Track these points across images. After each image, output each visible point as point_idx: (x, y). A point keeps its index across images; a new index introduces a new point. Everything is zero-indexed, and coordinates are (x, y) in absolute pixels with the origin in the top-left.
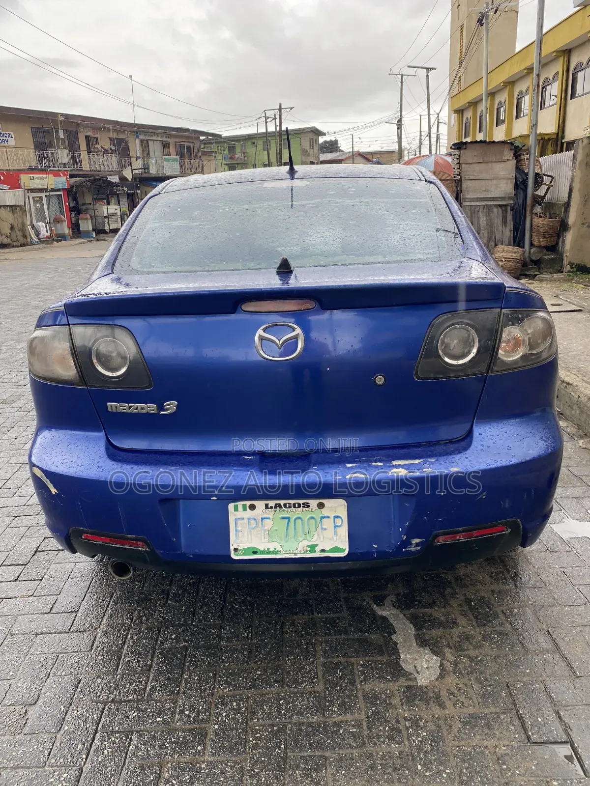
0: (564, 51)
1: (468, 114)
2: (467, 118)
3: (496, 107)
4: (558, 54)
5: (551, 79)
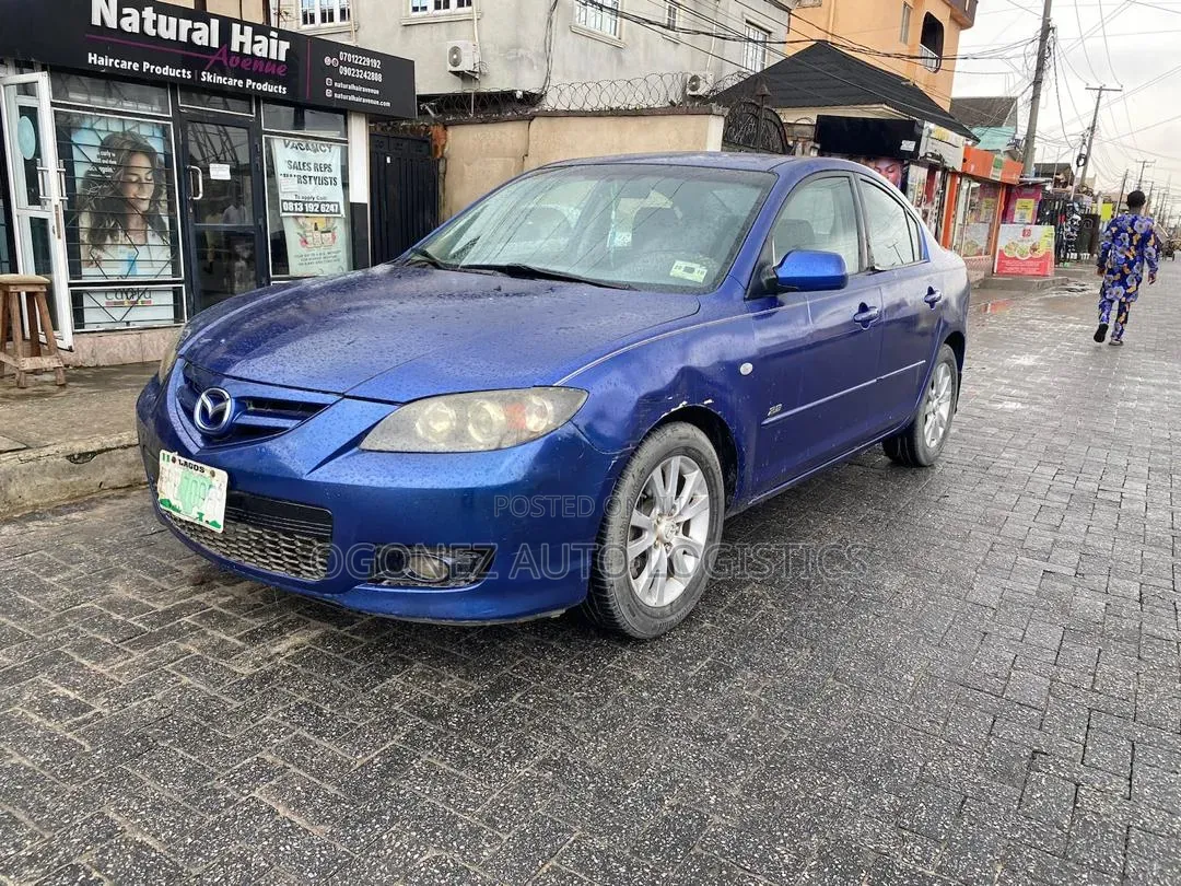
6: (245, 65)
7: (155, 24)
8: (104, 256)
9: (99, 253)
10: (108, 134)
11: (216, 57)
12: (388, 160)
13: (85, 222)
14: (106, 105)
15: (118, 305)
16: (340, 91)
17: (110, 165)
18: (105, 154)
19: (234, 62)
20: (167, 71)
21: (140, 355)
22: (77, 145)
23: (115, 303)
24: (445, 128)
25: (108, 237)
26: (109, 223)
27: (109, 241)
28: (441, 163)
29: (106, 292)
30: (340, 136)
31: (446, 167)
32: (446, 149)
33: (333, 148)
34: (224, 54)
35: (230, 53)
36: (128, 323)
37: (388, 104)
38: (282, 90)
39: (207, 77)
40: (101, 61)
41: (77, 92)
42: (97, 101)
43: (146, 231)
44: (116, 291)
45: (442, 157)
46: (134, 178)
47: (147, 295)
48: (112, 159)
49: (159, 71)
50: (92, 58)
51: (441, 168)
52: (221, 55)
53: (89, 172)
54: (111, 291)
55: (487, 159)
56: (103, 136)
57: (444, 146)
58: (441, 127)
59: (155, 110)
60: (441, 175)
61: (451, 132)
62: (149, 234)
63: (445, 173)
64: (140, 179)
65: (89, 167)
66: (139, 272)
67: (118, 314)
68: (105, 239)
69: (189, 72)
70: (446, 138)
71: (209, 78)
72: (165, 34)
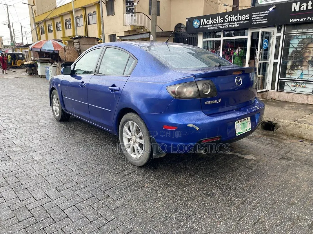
0: (84, 8)
1: (42, 25)
2: (42, 27)
3: (55, 24)
4: (82, 8)
5: (79, 17)
8: (293, 73)
9: (292, 71)
10: (301, 39)
13: (290, 63)
15: (294, 86)
17: (301, 48)
18: (300, 45)
21: (292, 100)
22: (291, 43)
23: (294, 85)
25: (296, 67)
26: (297, 64)
27: (296, 68)
29: (292, 82)
36: (295, 91)
40: (294, 21)
43: (308, 66)
44: (295, 82)
46: (308, 51)
47: (305, 84)
48: (302, 46)
50: (291, 20)
53: (294, 50)
54: (293, 82)
56: (300, 40)
62: (310, 67)
64: (310, 51)
65: (294, 49)
66: (304, 77)
67: (293, 88)
68: (295, 68)
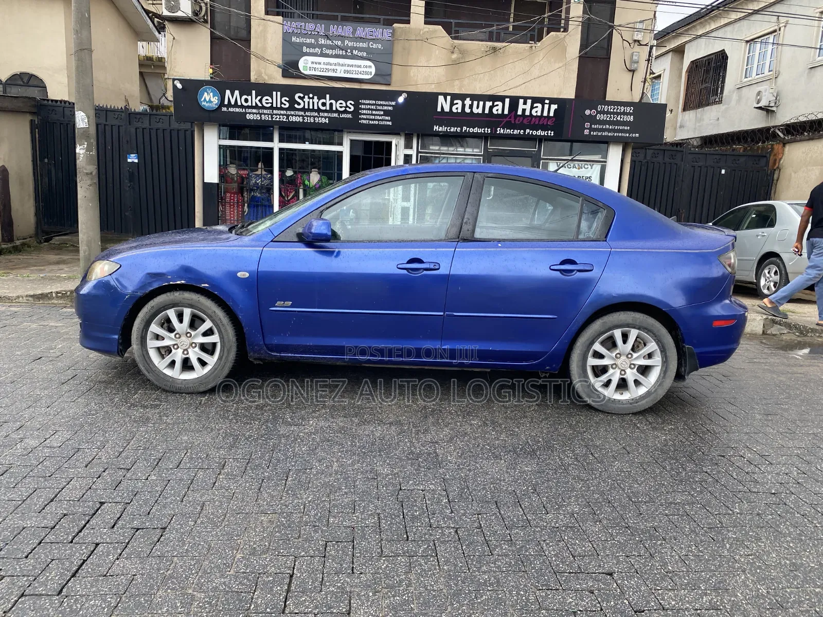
6: (525, 122)
7: (471, 107)
11: (507, 119)
12: (723, 172)
14: (448, 150)
16: (595, 130)
19: (519, 121)
20: (476, 130)
24: (784, 145)
28: (777, 172)
30: (602, 158)
31: (779, 176)
32: (781, 162)
33: (594, 166)
34: (513, 117)
35: (516, 116)
37: (637, 135)
38: (551, 133)
39: (500, 131)
40: (440, 129)
41: (433, 145)
42: (444, 149)
45: (778, 168)
49: (471, 130)
50: (436, 128)
51: (776, 176)
52: (510, 118)
55: (809, 168)
57: (780, 160)
58: (782, 145)
59: (476, 151)
60: (775, 181)
61: (787, 148)
63: (777, 180)
69: (489, 130)
70: (783, 154)
71: (502, 131)
72: (475, 111)
